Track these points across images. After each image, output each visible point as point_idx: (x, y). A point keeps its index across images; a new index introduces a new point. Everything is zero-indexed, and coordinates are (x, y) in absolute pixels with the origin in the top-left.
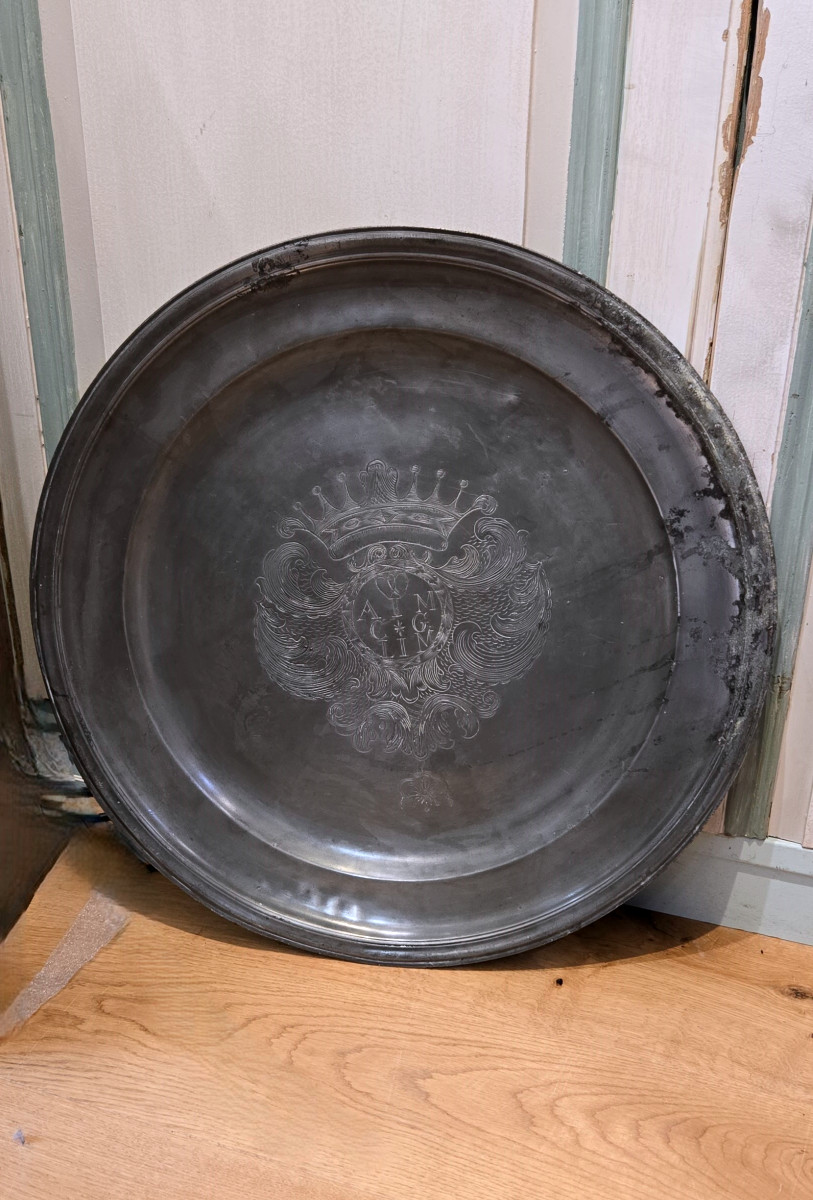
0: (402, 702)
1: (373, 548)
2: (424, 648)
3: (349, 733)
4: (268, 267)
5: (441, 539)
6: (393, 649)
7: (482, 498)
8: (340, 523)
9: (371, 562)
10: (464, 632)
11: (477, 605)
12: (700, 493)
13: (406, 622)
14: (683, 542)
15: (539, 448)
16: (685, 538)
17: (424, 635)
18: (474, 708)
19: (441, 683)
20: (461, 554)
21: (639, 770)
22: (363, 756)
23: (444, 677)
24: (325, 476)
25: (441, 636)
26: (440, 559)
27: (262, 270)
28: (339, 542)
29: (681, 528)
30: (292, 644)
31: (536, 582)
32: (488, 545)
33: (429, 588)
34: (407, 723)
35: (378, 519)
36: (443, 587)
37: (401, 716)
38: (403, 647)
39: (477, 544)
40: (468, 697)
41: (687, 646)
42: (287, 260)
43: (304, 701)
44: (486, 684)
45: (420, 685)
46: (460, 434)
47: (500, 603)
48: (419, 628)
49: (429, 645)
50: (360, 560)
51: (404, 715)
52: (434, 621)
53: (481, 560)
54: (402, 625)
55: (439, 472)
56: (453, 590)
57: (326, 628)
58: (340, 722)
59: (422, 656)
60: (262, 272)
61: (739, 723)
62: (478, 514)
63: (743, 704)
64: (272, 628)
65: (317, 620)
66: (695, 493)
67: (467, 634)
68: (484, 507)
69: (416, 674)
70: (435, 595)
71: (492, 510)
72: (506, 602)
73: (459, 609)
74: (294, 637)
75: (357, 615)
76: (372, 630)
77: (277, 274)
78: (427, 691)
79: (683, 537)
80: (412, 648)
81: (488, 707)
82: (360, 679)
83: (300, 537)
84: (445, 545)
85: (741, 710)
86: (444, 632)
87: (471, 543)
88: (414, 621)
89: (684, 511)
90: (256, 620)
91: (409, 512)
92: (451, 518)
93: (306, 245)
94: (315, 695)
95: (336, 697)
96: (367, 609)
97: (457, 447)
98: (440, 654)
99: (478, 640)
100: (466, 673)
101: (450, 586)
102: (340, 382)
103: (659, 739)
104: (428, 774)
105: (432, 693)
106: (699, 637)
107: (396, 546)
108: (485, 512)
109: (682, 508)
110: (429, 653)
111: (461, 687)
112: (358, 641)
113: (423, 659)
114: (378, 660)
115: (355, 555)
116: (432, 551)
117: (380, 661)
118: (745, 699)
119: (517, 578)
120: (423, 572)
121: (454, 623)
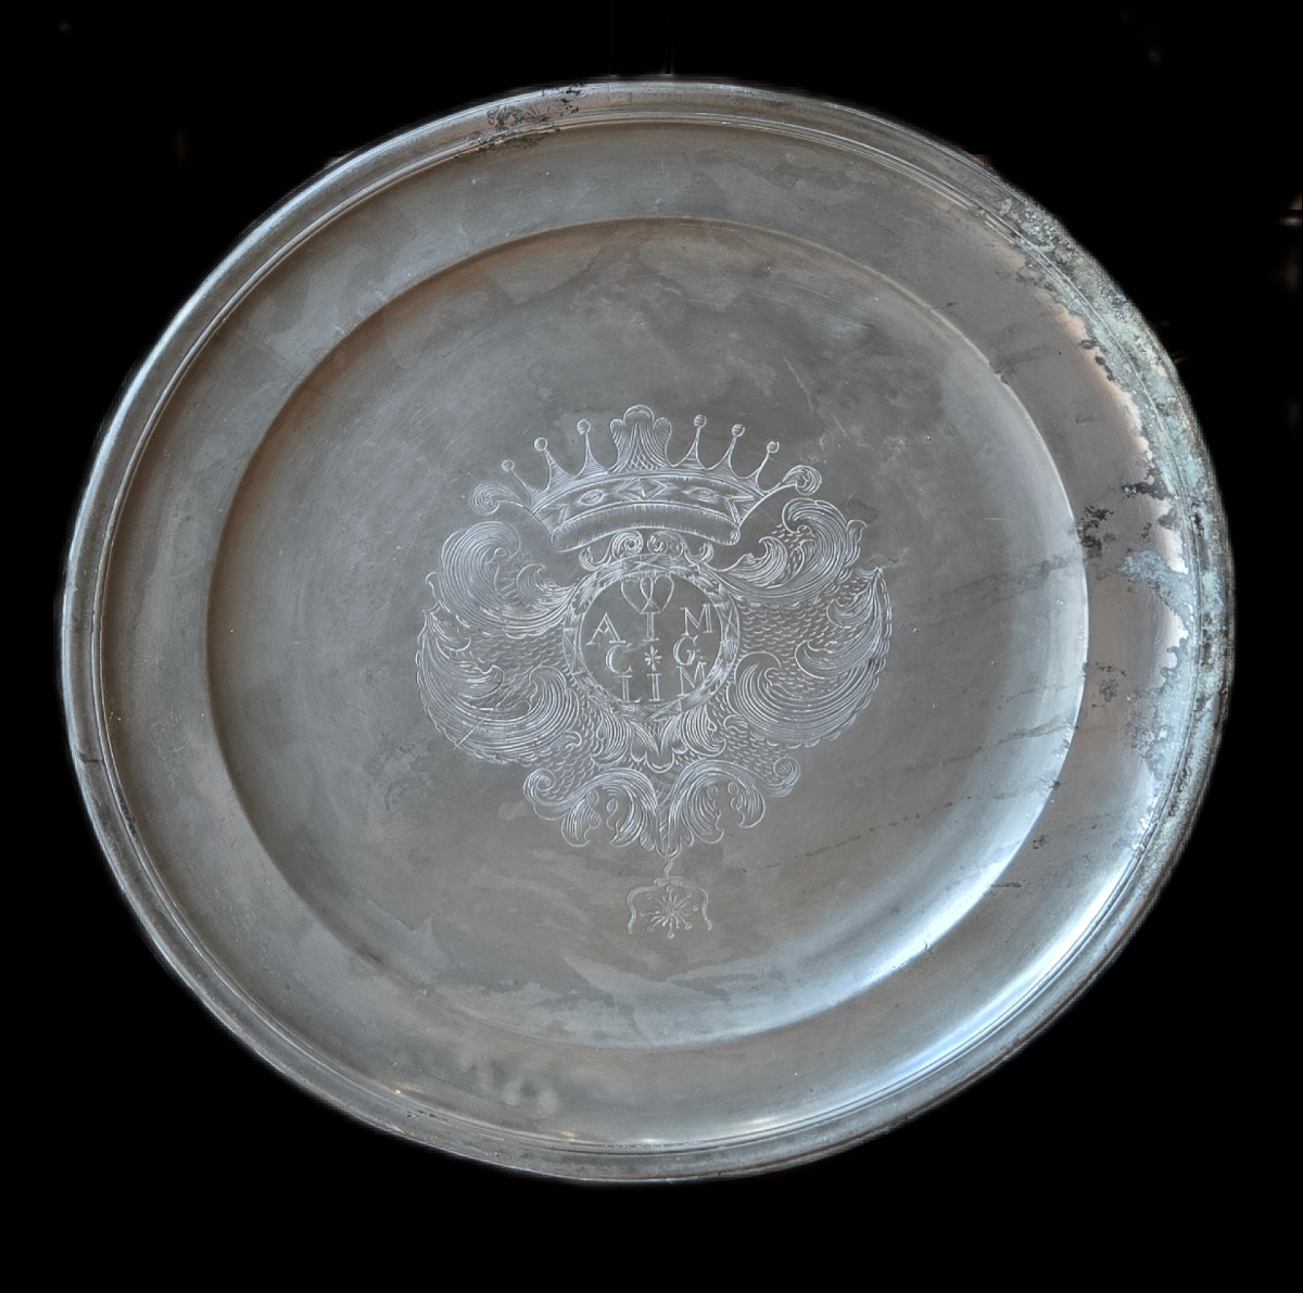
0: (646, 770)
1: (620, 536)
2: (689, 690)
3: (555, 815)
4: (512, 118)
5: (730, 528)
6: (640, 687)
7: (796, 470)
8: (574, 496)
9: (618, 556)
10: (753, 668)
11: (777, 629)
12: (1131, 488)
13: (665, 649)
14: (1099, 555)
15: (892, 402)
16: (1103, 551)
17: (691, 669)
18: (759, 783)
19: (711, 743)
20: (759, 551)
21: (1008, 885)
22: (575, 852)
23: (717, 734)
24: (556, 423)
25: (718, 673)
26: (725, 556)
27: (501, 123)
28: (568, 522)
29: (1099, 536)
30: (478, 675)
31: (870, 599)
32: (801, 539)
33: (706, 600)
34: (652, 803)
35: (635, 493)
36: (726, 598)
37: (641, 791)
38: (655, 687)
39: (785, 537)
40: (752, 766)
41: (1094, 706)
42: (543, 111)
43: (486, 765)
44: (783, 745)
45: (678, 744)
46: (773, 374)
47: (813, 626)
48: (684, 658)
49: (698, 684)
50: (600, 551)
51: (647, 790)
52: (709, 649)
53: (790, 560)
54: (658, 654)
55: (736, 427)
56: (742, 604)
57: (534, 656)
58: (545, 799)
59: (684, 701)
60: (501, 124)
61: (1168, 825)
62: (791, 493)
63: (1175, 798)
64: (447, 652)
65: (523, 640)
66: (1123, 488)
67: (757, 671)
68: (801, 482)
69: (671, 728)
70: (712, 609)
71: (813, 489)
72: (822, 626)
73: (750, 633)
74: (480, 665)
75: (587, 635)
76: (610, 659)
77: (524, 130)
78: (688, 754)
79: (1100, 548)
80: (670, 688)
81: (781, 780)
82: (583, 734)
83: (506, 514)
84: (736, 536)
85: (1173, 807)
86: (724, 665)
87: (776, 536)
88: (676, 648)
89: (1105, 511)
90: (423, 636)
91: (686, 484)
92: (751, 495)
93: (578, 93)
94: (506, 756)
95: (540, 759)
96: (604, 627)
97: (768, 393)
98: (713, 699)
99: (775, 680)
100: (751, 728)
101: (739, 598)
102: (593, 287)
103: (1042, 840)
104: (678, 882)
105: (696, 758)
106: (1112, 694)
107: (659, 533)
108: (801, 490)
109: (1102, 508)
110: (696, 696)
111: (742, 749)
112: (585, 675)
113: (686, 706)
114: (614, 705)
115: (592, 545)
116: (714, 544)
117: (616, 707)
118: (1179, 791)
119: (844, 590)
120: (697, 574)
121: (740, 652)
